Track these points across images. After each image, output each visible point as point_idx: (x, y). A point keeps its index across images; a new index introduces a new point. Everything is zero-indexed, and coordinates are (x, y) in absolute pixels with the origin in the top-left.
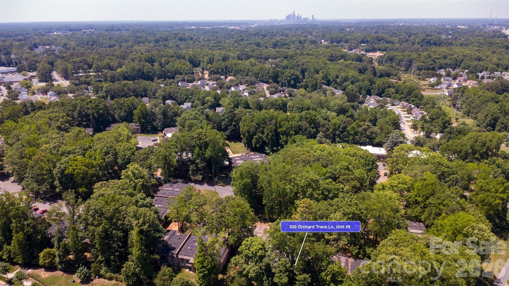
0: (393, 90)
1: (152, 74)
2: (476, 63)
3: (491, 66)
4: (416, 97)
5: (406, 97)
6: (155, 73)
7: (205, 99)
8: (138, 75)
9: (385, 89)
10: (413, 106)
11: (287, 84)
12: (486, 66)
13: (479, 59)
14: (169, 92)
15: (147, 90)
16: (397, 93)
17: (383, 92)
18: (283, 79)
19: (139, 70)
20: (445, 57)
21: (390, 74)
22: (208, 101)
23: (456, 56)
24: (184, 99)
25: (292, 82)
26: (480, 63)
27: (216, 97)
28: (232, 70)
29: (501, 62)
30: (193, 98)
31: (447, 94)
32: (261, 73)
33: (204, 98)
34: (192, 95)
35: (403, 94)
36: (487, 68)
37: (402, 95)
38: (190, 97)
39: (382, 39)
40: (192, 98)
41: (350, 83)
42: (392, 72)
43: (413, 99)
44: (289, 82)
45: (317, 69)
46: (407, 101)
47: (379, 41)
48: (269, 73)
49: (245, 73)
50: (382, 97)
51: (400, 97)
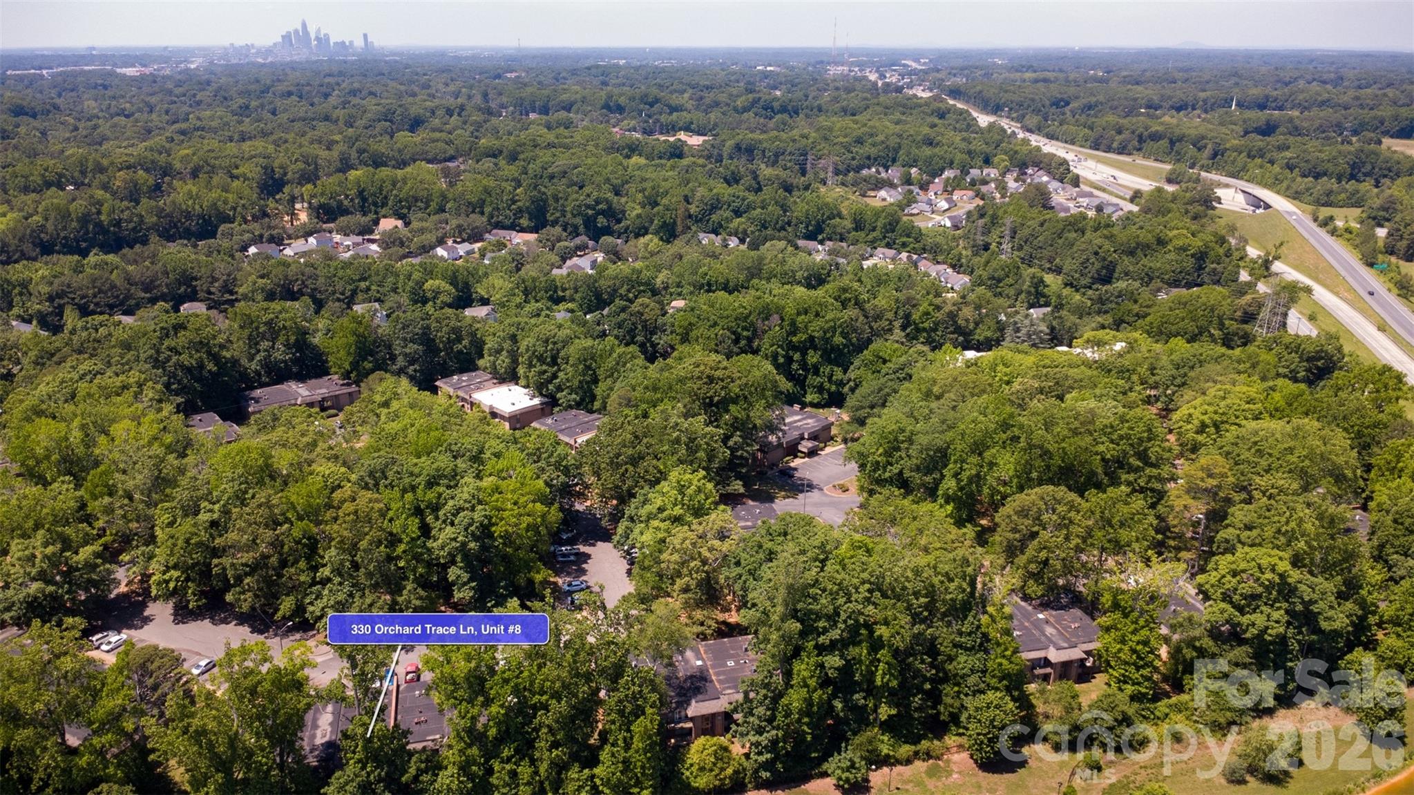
0: (848, 224)
1: (131, 226)
2: (928, 151)
3: (959, 157)
4: (908, 236)
5: (885, 237)
6: (142, 222)
7: (427, 286)
8: (87, 232)
9: (824, 222)
10: (915, 257)
11: (582, 229)
12: (948, 156)
13: (930, 143)
14: (286, 277)
15: (196, 279)
16: (857, 229)
17: (819, 229)
18: (569, 215)
19: (84, 219)
20: (859, 141)
21: (791, 185)
22: (437, 293)
23: (881, 138)
24: (348, 294)
25: (602, 221)
26: (937, 150)
27: (456, 277)
28: (386, 197)
29: (972, 147)
30: (373, 288)
31: (948, 224)
32: (492, 203)
33: (420, 284)
34: (365, 279)
35: (874, 229)
36: (951, 163)
37: (875, 234)
38: (363, 285)
39: (657, 101)
40: (368, 289)
41: (728, 214)
42: (795, 182)
43: (905, 239)
44: (589, 223)
45: (615, 181)
46: (888, 246)
47: (652, 105)
48: (514, 202)
49: (433, 205)
50: (821, 242)
51: (870, 237)
